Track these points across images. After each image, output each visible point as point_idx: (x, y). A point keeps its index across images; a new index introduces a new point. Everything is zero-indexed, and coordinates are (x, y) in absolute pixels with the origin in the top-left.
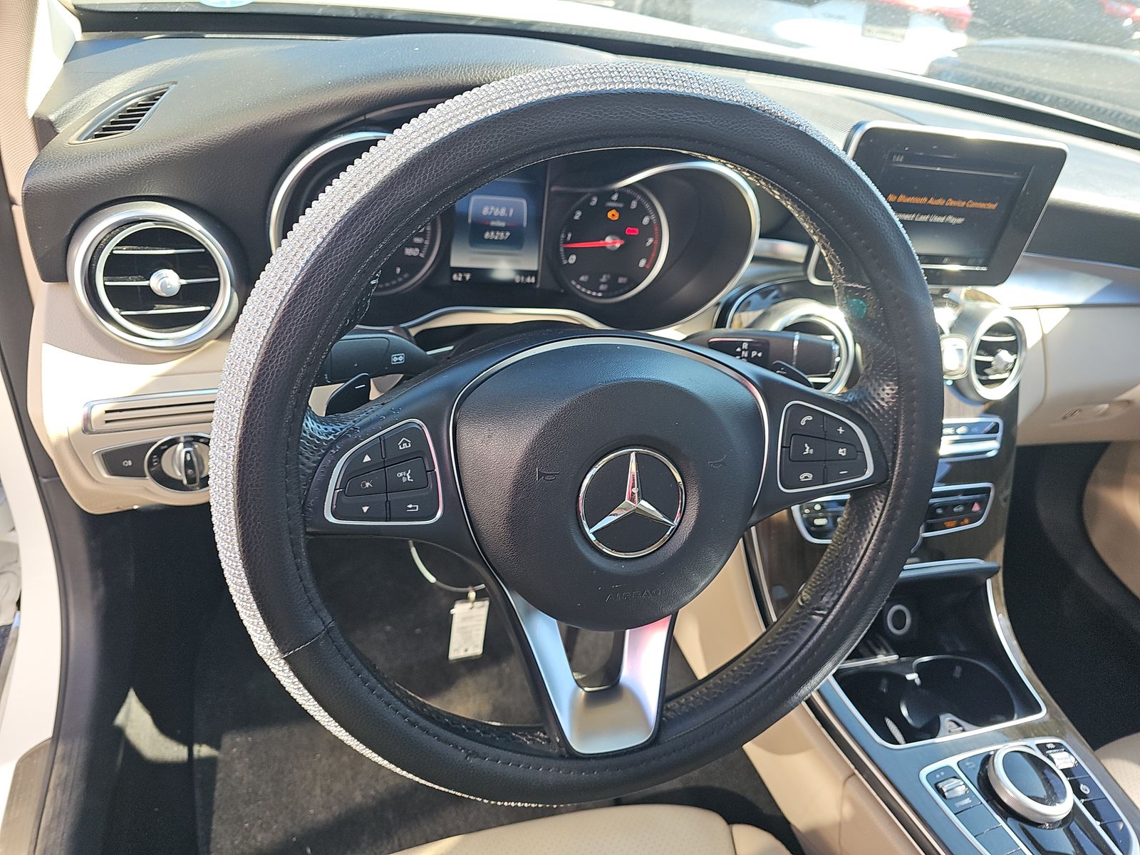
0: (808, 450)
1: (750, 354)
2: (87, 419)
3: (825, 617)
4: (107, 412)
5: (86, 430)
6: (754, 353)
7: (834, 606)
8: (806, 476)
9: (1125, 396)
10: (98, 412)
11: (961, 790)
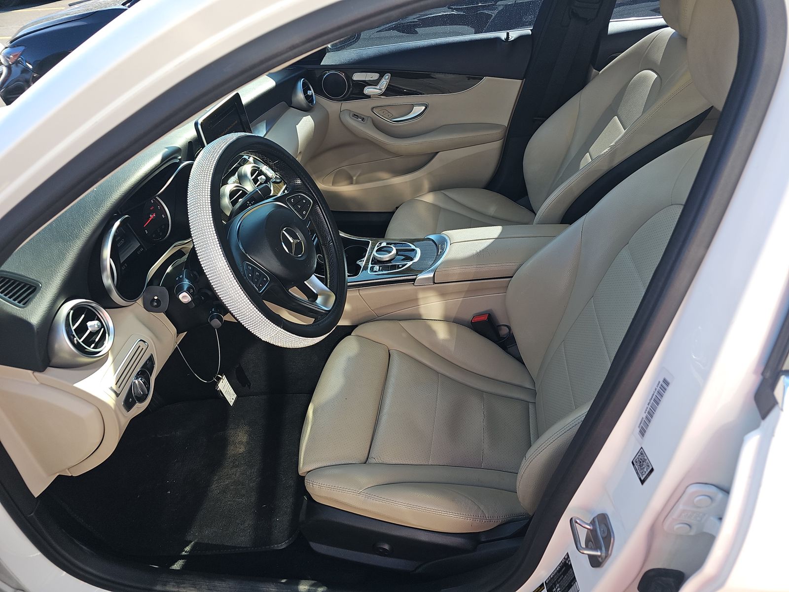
0: (299, 207)
1: (251, 204)
2: (115, 392)
3: (333, 242)
4: (116, 384)
5: (117, 395)
6: (252, 203)
7: (332, 238)
8: (304, 212)
9: (299, 152)
10: (114, 387)
11: (378, 268)
